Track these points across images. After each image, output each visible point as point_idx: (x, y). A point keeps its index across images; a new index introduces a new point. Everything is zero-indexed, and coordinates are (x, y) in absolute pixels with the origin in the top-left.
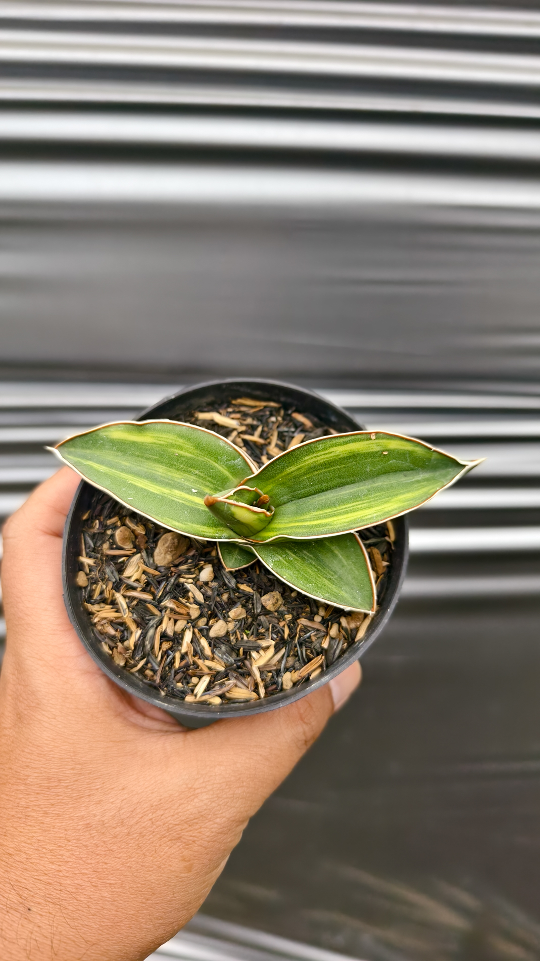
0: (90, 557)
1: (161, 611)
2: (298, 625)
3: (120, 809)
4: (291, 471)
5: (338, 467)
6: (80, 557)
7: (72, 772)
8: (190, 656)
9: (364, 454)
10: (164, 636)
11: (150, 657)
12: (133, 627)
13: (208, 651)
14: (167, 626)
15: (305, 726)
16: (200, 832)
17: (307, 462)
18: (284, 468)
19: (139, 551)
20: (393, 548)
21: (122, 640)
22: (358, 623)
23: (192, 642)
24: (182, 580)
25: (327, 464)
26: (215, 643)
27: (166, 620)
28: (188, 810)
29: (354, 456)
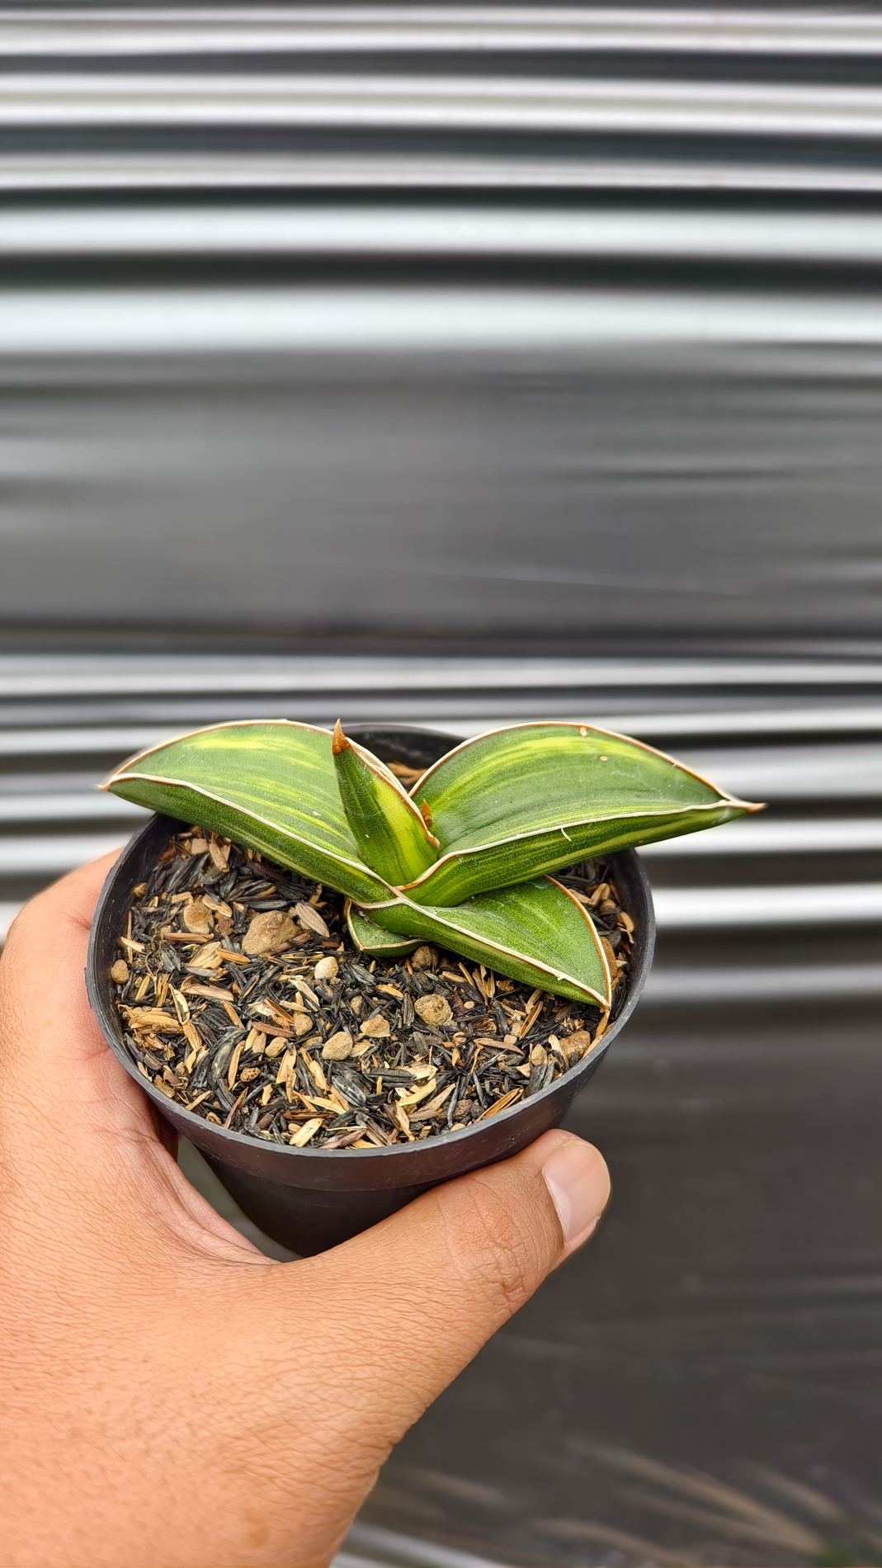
0: (139, 941)
1: (245, 1022)
2: (476, 1048)
3: (136, 1400)
4: (464, 781)
5: (535, 774)
6: (122, 938)
8: (289, 1090)
10: (247, 1058)
11: (218, 1090)
12: (195, 1043)
13: (321, 1081)
14: (254, 1043)
16: (281, 1459)
17: (488, 766)
18: (454, 776)
19: (218, 938)
20: (632, 941)
21: (174, 1062)
22: (581, 1047)
23: (295, 1067)
24: (284, 978)
25: (520, 769)
26: (331, 1069)
27: (253, 1033)
28: (260, 1407)
29: (559, 758)
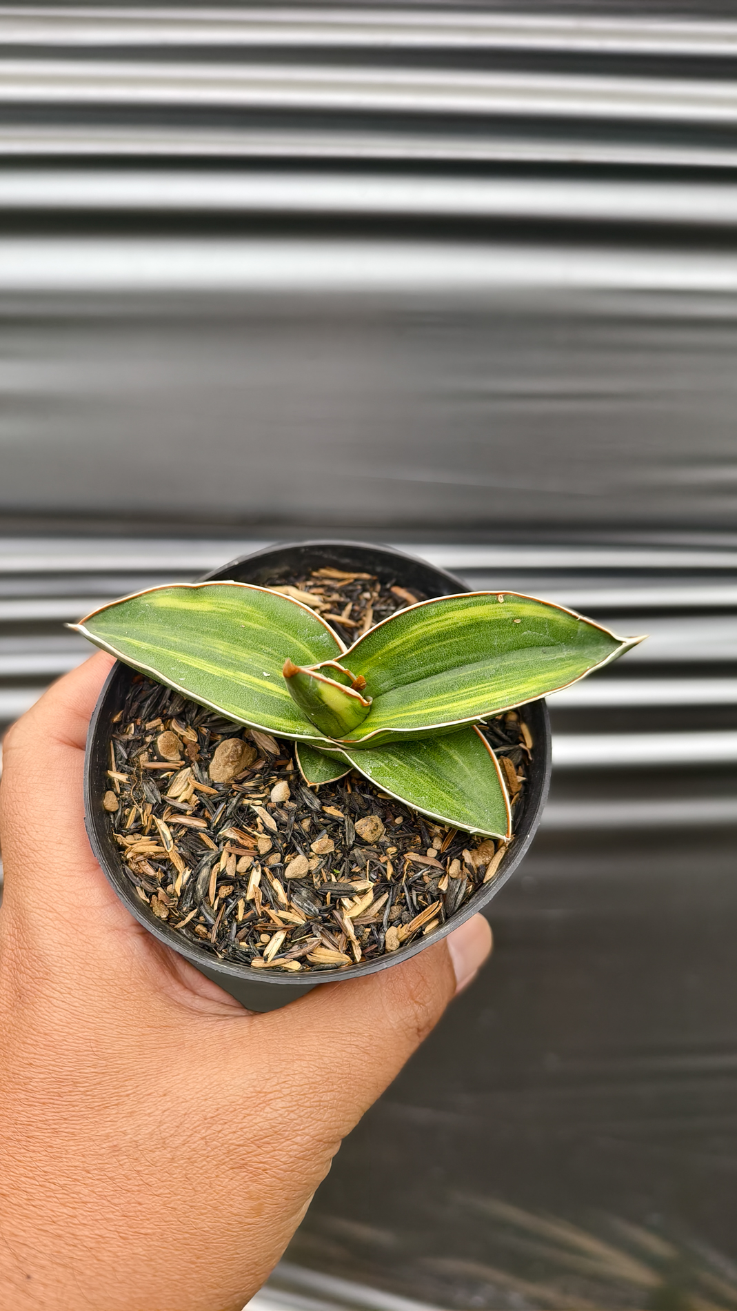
0: (122, 772)
1: (218, 844)
2: (406, 861)
3: (161, 1123)
4: (394, 645)
5: (456, 639)
6: (109, 771)
7: (93, 1070)
8: (258, 905)
9: (490, 622)
10: (222, 878)
11: (202, 907)
12: (180, 865)
13: (283, 897)
14: (227, 864)
15: (416, 1006)
16: (273, 1157)
17: (416, 633)
18: (384, 642)
19: (189, 764)
20: (531, 758)
21: (165, 884)
22: (487, 859)
23: (260, 886)
24: (246, 802)
25: (442, 636)
26: (291, 887)
27: (225, 856)
28: (256, 1124)
29: (477, 625)
